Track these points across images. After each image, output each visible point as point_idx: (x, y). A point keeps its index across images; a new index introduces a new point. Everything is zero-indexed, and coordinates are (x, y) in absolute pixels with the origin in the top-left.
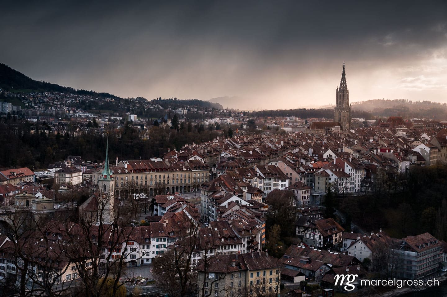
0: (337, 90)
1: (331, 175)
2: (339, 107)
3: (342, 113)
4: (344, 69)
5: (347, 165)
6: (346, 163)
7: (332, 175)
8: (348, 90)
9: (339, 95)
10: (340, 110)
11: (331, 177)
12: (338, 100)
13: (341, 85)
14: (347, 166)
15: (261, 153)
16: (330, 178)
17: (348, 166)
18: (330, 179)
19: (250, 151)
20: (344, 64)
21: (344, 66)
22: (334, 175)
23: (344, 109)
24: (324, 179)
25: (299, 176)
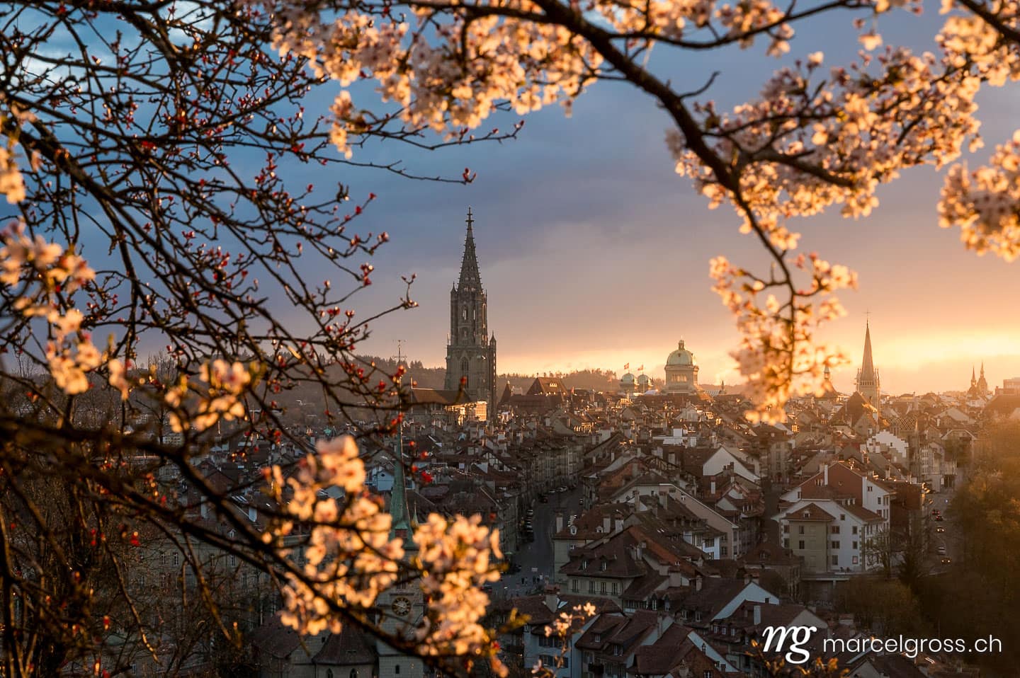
0: (453, 292)
1: (838, 518)
2: (460, 343)
3: (472, 363)
4: (469, 229)
5: (871, 484)
6: (865, 479)
7: (843, 518)
8: (484, 292)
9: (460, 307)
10: (464, 354)
11: (838, 522)
12: (457, 325)
13: (461, 279)
14: (870, 489)
15: (501, 468)
16: (833, 528)
17: (875, 487)
18: (836, 530)
19: (478, 463)
20: (470, 215)
21: (470, 221)
22: (849, 516)
23: (479, 351)
24: (821, 528)
25: (734, 526)
